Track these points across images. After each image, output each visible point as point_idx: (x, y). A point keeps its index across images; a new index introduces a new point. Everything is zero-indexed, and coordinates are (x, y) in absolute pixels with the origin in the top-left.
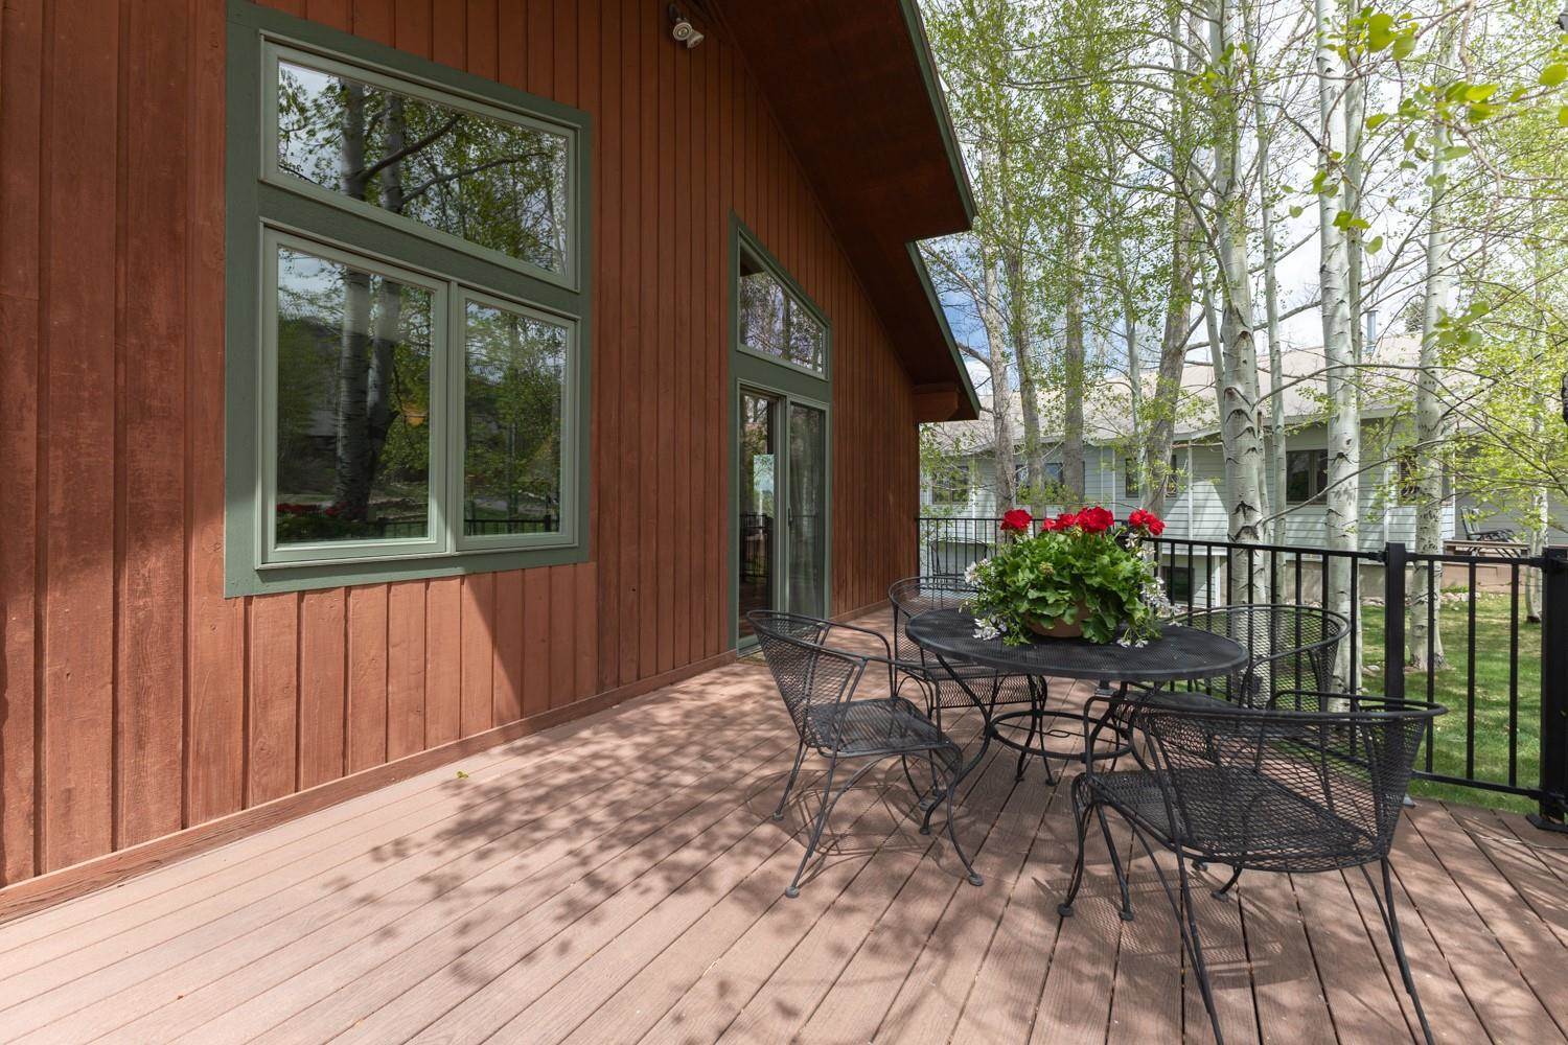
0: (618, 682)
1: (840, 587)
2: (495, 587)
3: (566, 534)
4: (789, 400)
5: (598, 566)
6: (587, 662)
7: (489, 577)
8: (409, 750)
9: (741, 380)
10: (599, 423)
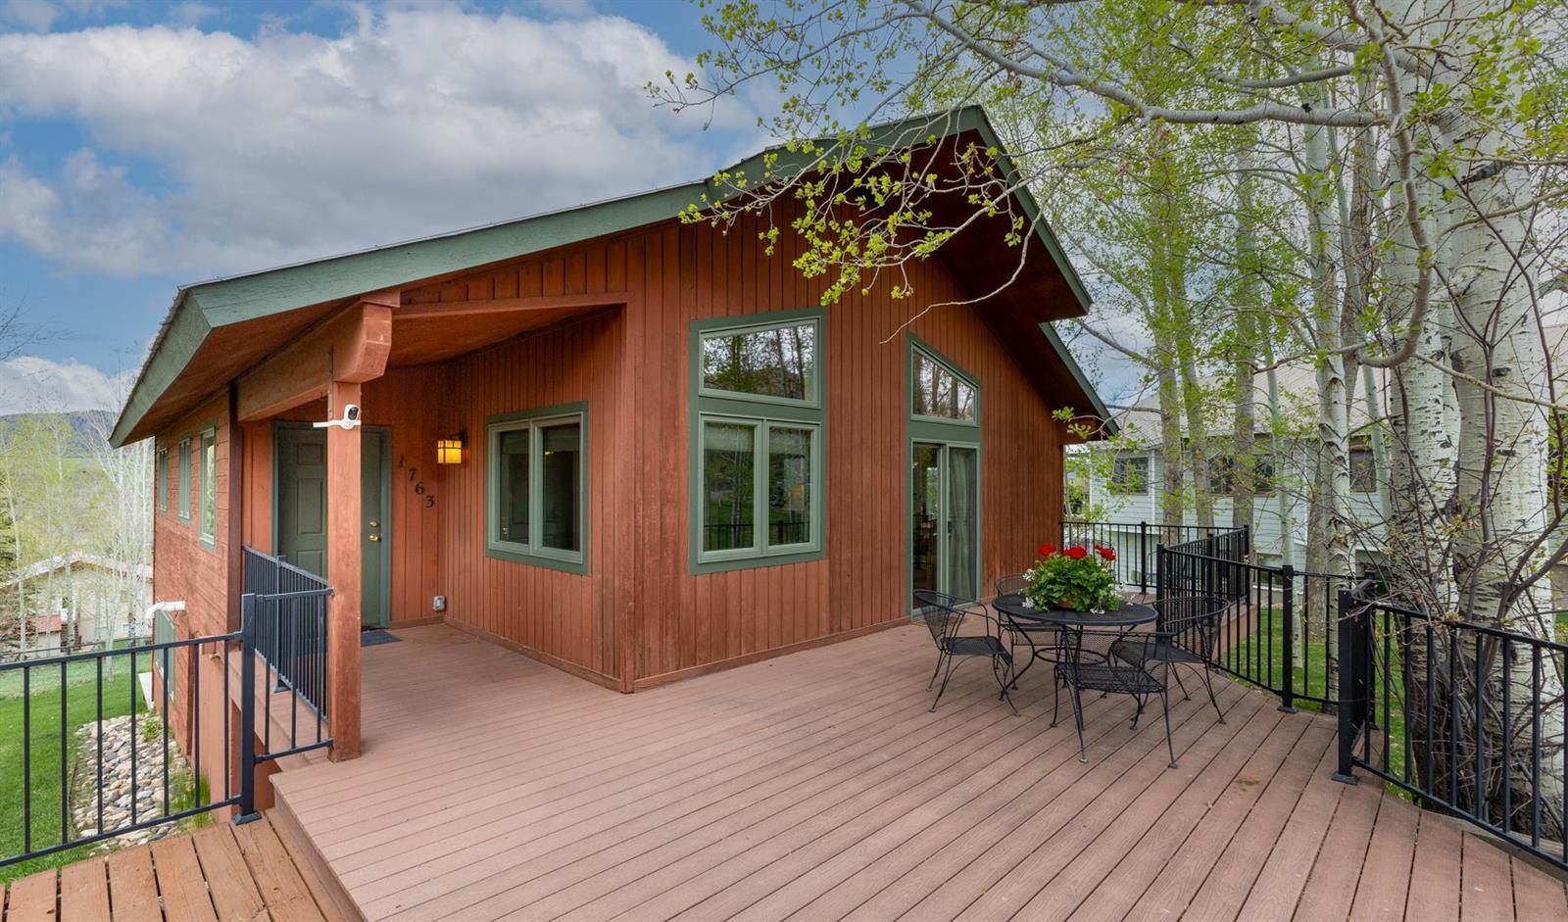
0: (840, 629)
1: (990, 576)
2: (781, 572)
3: (814, 543)
4: (948, 445)
5: (830, 562)
6: (825, 616)
7: (779, 567)
8: (748, 651)
9: (914, 439)
10: (831, 480)
